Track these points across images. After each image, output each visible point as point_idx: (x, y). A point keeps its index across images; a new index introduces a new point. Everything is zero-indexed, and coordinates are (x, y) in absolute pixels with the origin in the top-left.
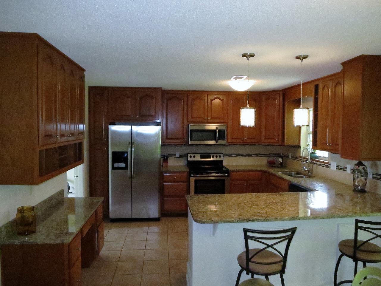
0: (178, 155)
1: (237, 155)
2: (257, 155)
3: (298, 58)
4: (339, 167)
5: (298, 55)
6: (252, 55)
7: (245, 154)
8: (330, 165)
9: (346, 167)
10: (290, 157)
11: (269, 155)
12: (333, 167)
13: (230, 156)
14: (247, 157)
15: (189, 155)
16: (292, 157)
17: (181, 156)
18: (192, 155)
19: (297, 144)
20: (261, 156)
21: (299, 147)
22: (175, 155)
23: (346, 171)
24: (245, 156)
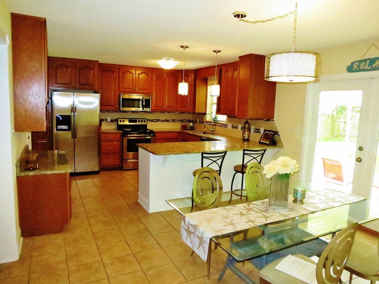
0: (109, 120)
1: (158, 120)
2: (173, 121)
3: (214, 51)
4: (234, 127)
5: (215, 50)
6: (187, 47)
7: (164, 120)
8: (227, 125)
9: (238, 127)
10: (198, 122)
11: (182, 121)
12: (229, 126)
13: (152, 121)
14: (165, 122)
15: (119, 120)
16: (199, 122)
17: (112, 121)
18: (122, 120)
19: (204, 112)
20: (176, 122)
21: (205, 114)
22: (107, 120)
23: (238, 129)
24: (164, 121)
